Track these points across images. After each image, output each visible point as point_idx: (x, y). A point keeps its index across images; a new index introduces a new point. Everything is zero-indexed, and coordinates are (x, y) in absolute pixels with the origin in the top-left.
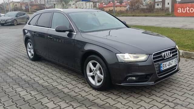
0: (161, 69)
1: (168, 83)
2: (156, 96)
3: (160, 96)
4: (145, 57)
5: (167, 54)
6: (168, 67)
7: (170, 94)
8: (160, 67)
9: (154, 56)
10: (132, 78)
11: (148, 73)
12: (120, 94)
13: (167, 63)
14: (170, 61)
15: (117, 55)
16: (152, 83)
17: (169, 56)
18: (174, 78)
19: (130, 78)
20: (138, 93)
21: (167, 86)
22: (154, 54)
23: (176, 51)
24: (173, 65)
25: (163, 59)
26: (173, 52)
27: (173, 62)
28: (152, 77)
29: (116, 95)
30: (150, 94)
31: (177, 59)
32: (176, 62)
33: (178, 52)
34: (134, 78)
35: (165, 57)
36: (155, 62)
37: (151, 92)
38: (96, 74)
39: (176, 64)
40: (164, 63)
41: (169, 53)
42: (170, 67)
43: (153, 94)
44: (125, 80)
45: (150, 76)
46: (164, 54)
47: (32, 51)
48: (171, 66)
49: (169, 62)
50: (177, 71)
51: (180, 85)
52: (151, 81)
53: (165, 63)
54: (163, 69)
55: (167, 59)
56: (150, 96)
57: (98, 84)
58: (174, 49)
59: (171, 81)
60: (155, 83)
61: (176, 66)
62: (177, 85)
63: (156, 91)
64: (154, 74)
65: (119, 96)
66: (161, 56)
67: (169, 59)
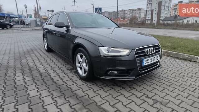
0: (143, 64)
1: (150, 77)
2: (136, 90)
3: (140, 91)
4: (127, 52)
5: (150, 50)
6: (150, 63)
7: (150, 89)
8: (142, 62)
9: (136, 51)
10: (114, 72)
11: (129, 68)
12: (102, 86)
13: (150, 59)
14: (153, 57)
15: (100, 48)
16: (133, 78)
17: (152, 52)
18: (155, 73)
19: (112, 72)
20: (120, 86)
21: (149, 80)
22: (137, 50)
23: (159, 48)
24: (155, 61)
25: (146, 55)
26: (156, 49)
27: (155, 59)
28: (133, 71)
29: (98, 86)
30: (131, 88)
31: (159, 56)
32: (158, 58)
33: (160, 50)
34: (116, 72)
35: (148, 53)
36: (137, 57)
37: (133, 86)
38: (83, 66)
39: (158, 60)
40: (146, 59)
41: (152, 50)
42: (151, 63)
43: (134, 88)
44: (106, 74)
45: (132, 71)
46: (147, 50)
47: (46, 44)
48: (153, 62)
49: (151, 58)
50: (159, 66)
51: (160, 79)
52: (132, 76)
53: (148, 59)
54: (145, 65)
55: (149, 55)
56: (131, 90)
57: (84, 75)
58: (157, 46)
59: (152, 76)
60: (136, 78)
61: (158, 62)
62: (158, 80)
63: (137, 85)
64: (135, 69)
65: (101, 87)
66: (144, 52)
67: (151, 55)
